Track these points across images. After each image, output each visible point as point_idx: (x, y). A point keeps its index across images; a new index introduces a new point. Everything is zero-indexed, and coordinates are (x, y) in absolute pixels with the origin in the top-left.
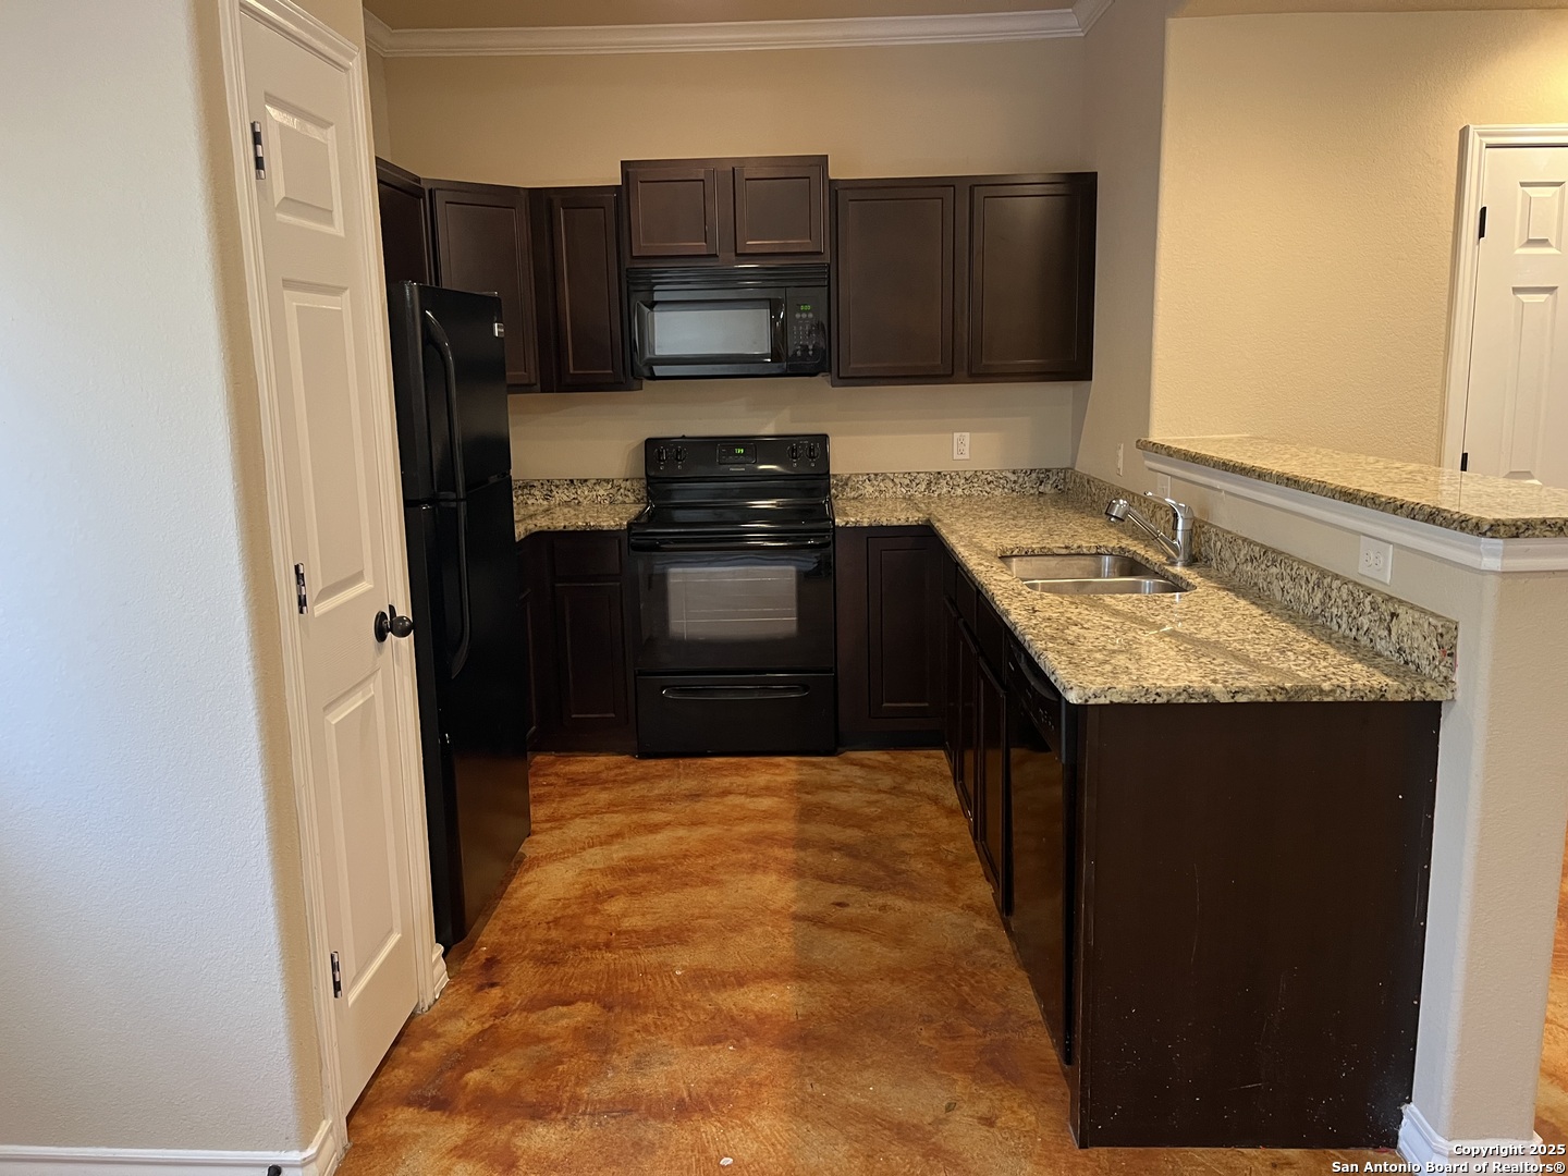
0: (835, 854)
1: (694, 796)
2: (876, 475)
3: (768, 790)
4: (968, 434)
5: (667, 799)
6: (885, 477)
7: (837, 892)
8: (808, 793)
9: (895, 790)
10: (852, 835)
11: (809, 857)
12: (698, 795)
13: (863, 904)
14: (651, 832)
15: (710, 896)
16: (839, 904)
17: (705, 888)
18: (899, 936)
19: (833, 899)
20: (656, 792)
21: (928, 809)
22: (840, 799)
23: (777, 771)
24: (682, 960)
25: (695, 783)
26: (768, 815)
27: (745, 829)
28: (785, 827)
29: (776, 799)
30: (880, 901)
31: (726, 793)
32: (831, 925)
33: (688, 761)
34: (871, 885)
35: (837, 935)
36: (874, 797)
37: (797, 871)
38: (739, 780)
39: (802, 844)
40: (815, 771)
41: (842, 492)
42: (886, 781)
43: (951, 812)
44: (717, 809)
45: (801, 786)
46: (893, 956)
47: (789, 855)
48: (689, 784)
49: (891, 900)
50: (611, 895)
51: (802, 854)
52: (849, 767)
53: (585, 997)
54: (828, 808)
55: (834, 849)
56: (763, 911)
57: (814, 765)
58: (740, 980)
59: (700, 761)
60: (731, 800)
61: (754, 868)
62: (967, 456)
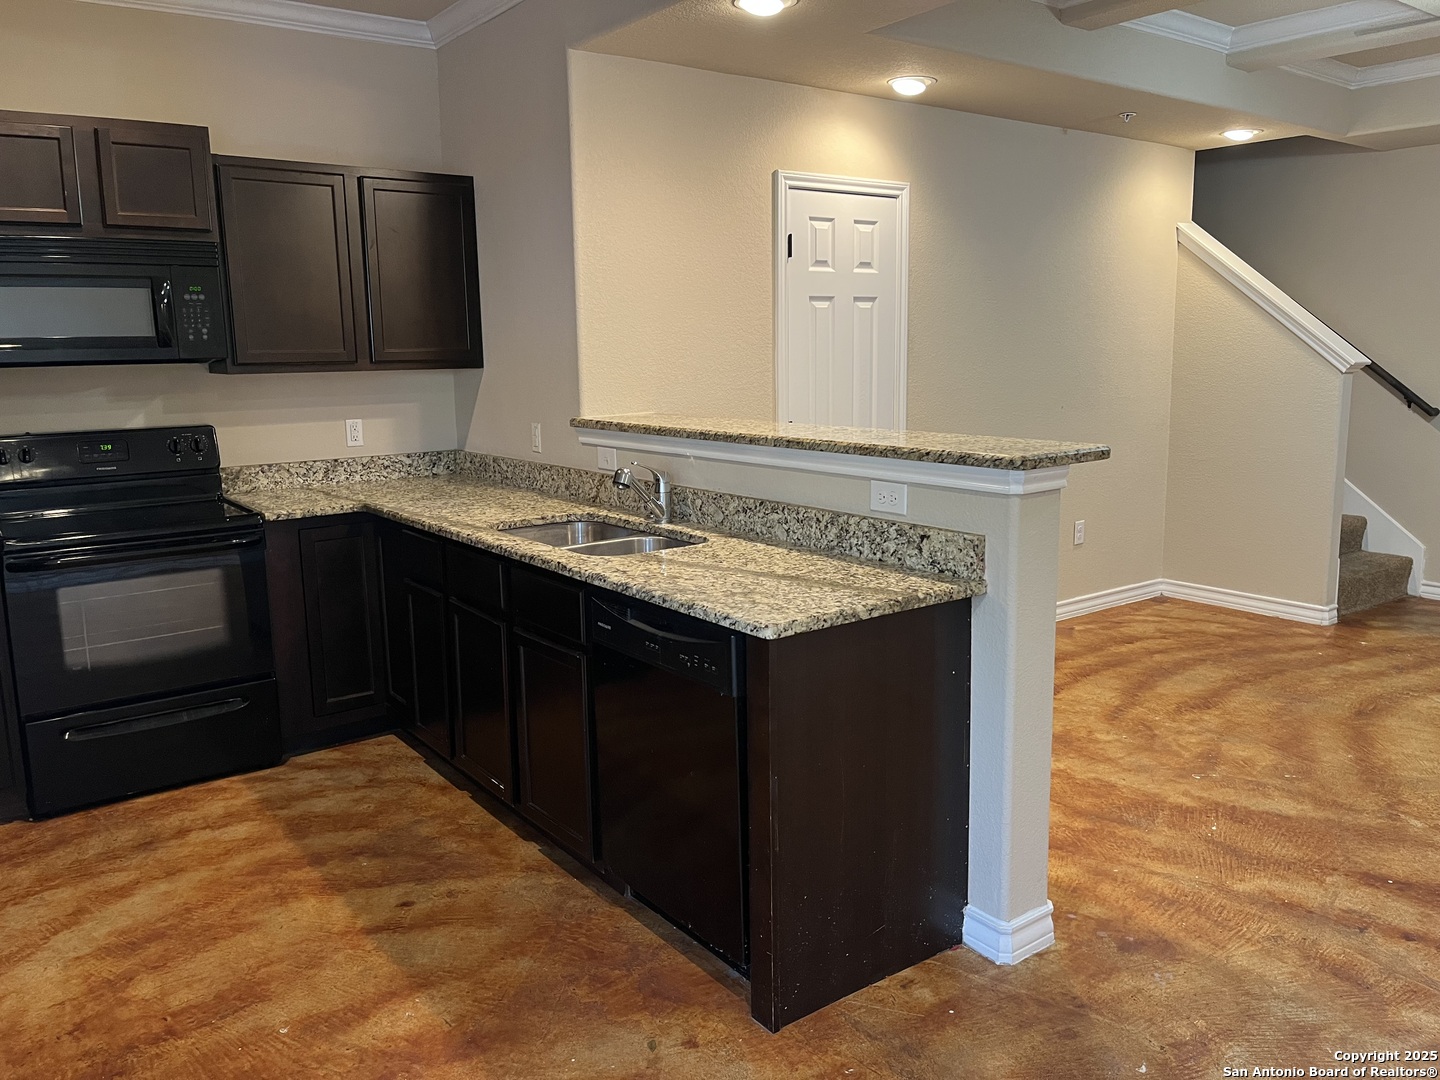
0: (360, 858)
1: (147, 845)
2: (270, 466)
3: (230, 818)
4: (360, 420)
5: (112, 856)
6: (280, 467)
7: (392, 895)
8: (281, 808)
9: (372, 783)
10: (360, 837)
11: (336, 869)
12: (151, 843)
13: (428, 898)
14: (122, 897)
15: (254, 941)
16: (405, 904)
17: (239, 936)
18: (486, 915)
19: (393, 901)
20: (91, 852)
21: (419, 793)
22: (319, 805)
23: (228, 795)
25: (134, 831)
26: (252, 843)
27: (239, 861)
28: (284, 848)
29: (250, 823)
30: (443, 889)
31: (182, 833)
32: (411, 927)
33: (106, 810)
34: (421, 878)
35: (425, 934)
36: (358, 794)
37: (334, 887)
38: (188, 816)
39: (317, 860)
40: (270, 785)
41: (233, 486)
42: (358, 776)
43: (443, 789)
44: (186, 851)
45: (266, 804)
46: (497, 934)
47: (313, 874)
48: (127, 835)
49: (452, 885)
50: (129, 978)
51: (325, 869)
52: (307, 772)
54: (316, 817)
55: (356, 854)
56: (329, 937)
57: (264, 779)
58: (361, 1012)
59: (121, 807)
60: (193, 837)
61: (282, 898)
62: (360, 442)
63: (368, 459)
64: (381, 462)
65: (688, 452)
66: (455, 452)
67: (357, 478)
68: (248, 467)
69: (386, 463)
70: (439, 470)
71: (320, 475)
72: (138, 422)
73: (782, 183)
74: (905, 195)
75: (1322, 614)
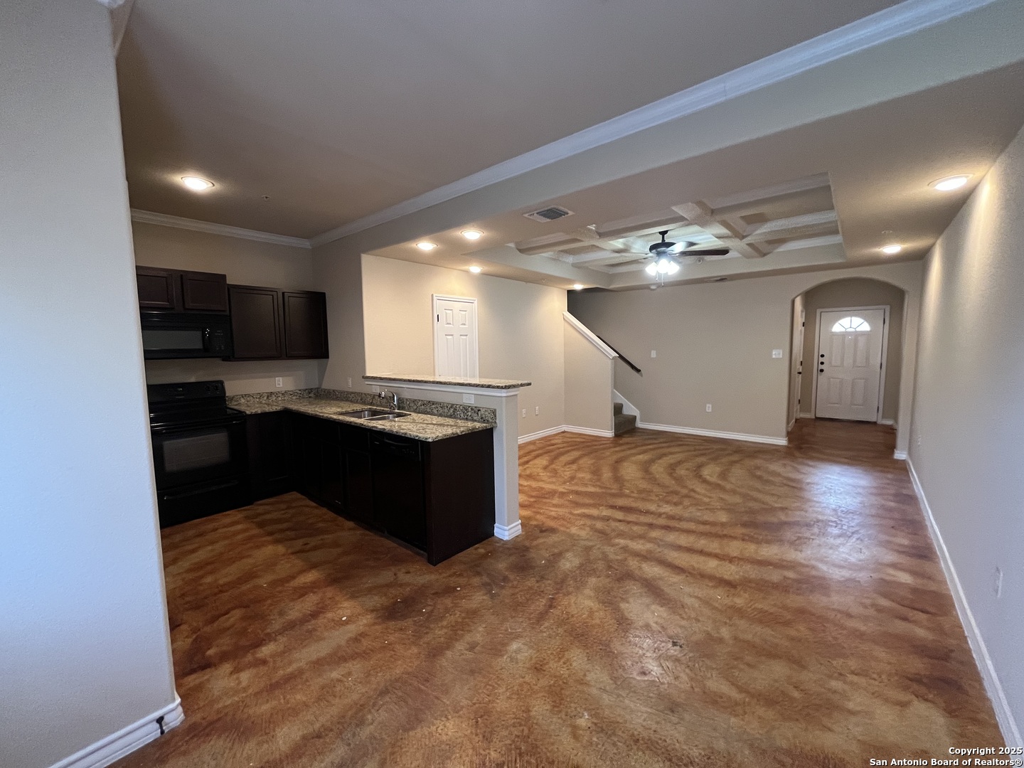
0: (287, 532)
2: (245, 395)
3: (233, 523)
4: (281, 378)
5: (186, 540)
6: (249, 395)
7: (301, 542)
8: (254, 519)
9: (288, 508)
10: (285, 525)
11: (277, 536)
13: (314, 541)
14: (194, 552)
15: (250, 561)
16: (305, 544)
17: (243, 560)
18: (336, 544)
19: (301, 544)
21: (307, 509)
22: (268, 517)
23: (231, 516)
24: (263, 581)
26: (244, 530)
27: (240, 537)
28: (256, 531)
29: (242, 524)
30: (319, 538)
31: (215, 530)
32: (308, 551)
34: (311, 536)
35: (314, 552)
36: (283, 512)
37: (277, 542)
38: (216, 524)
39: (271, 534)
40: (248, 511)
42: (283, 506)
43: (316, 508)
44: (217, 535)
45: (248, 518)
46: (340, 550)
47: (269, 538)
49: (322, 537)
50: (202, 577)
51: (273, 536)
52: (262, 506)
53: (233, 608)
54: (268, 520)
55: (285, 531)
56: (278, 556)
57: (245, 510)
58: (293, 577)
60: (220, 531)
61: (258, 547)
62: (281, 386)
63: (284, 392)
64: (289, 393)
65: (404, 386)
66: (318, 388)
67: (280, 399)
68: (237, 396)
69: (291, 393)
70: (312, 395)
71: (265, 398)
72: (193, 380)
73: (435, 298)
74: (476, 302)
75: (609, 434)
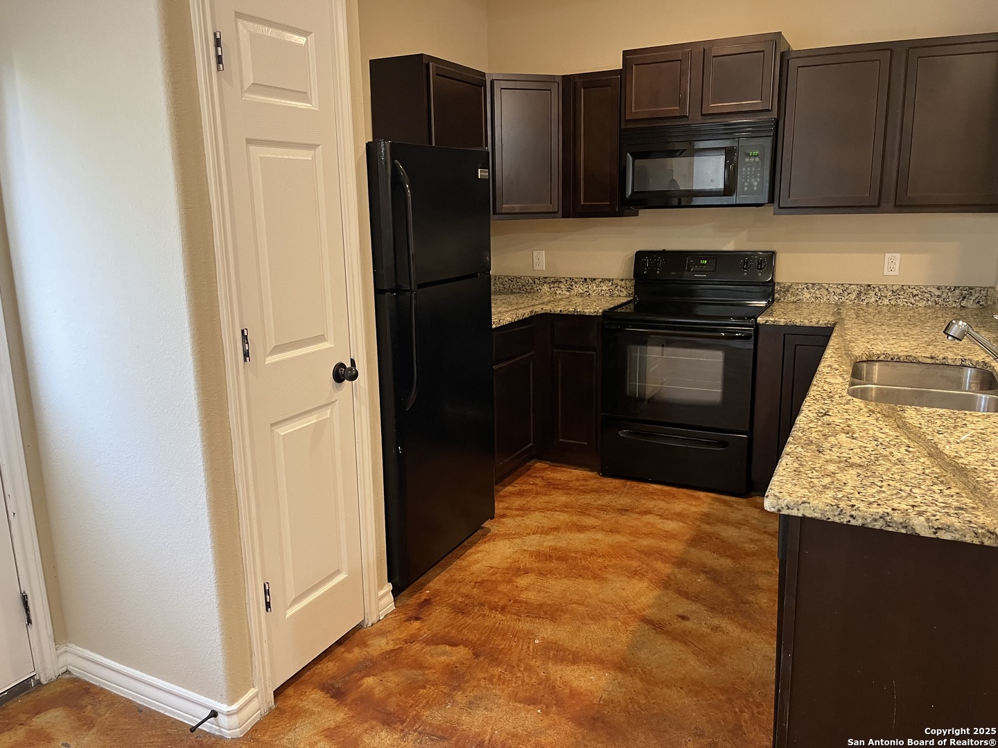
0: (702, 576)
1: (623, 511)
2: (813, 284)
3: (680, 516)
4: (898, 255)
5: (603, 509)
6: (821, 286)
7: (684, 606)
8: (708, 524)
10: (725, 563)
11: (681, 574)
12: (626, 510)
13: (701, 620)
14: (579, 531)
15: (591, 587)
16: (682, 617)
17: (592, 581)
18: (713, 657)
19: (680, 611)
20: (600, 502)
22: (730, 533)
23: (694, 503)
24: (546, 632)
25: (629, 501)
26: (669, 536)
28: (676, 547)
29: (681, 524)
30: (716, 622)
31: (647, 512)
32: (667, 633)
33: (634, 483)
34: (716, 607)
35: (667, 642)
36: (757, 536)
37: (665, 583)
38: (662, 504)
39: (681, 563)
40: (723, 508)
41: (784, 296)
44: (633, 523)
45: (706, 518)
46: (695, 667)
47: (665, 568)
48: (625, 501)
49: (726, 624)
50: (527, 572)
51: (676, 571)
52: (752, 509)
54: (717, 538)
55: (703, 572)
56: (623, 609)
57: (725, 502)
58: (576, 659)
59: (642, 485)
60: (648, 518)
61: (635, 573)
62: (896, 273)
63: (898, 287)
64: (911, 290)
66: (988, 289)
67: (886, 301)
68: (797, 284)
69: (915, 292)
70: (968, 303)
